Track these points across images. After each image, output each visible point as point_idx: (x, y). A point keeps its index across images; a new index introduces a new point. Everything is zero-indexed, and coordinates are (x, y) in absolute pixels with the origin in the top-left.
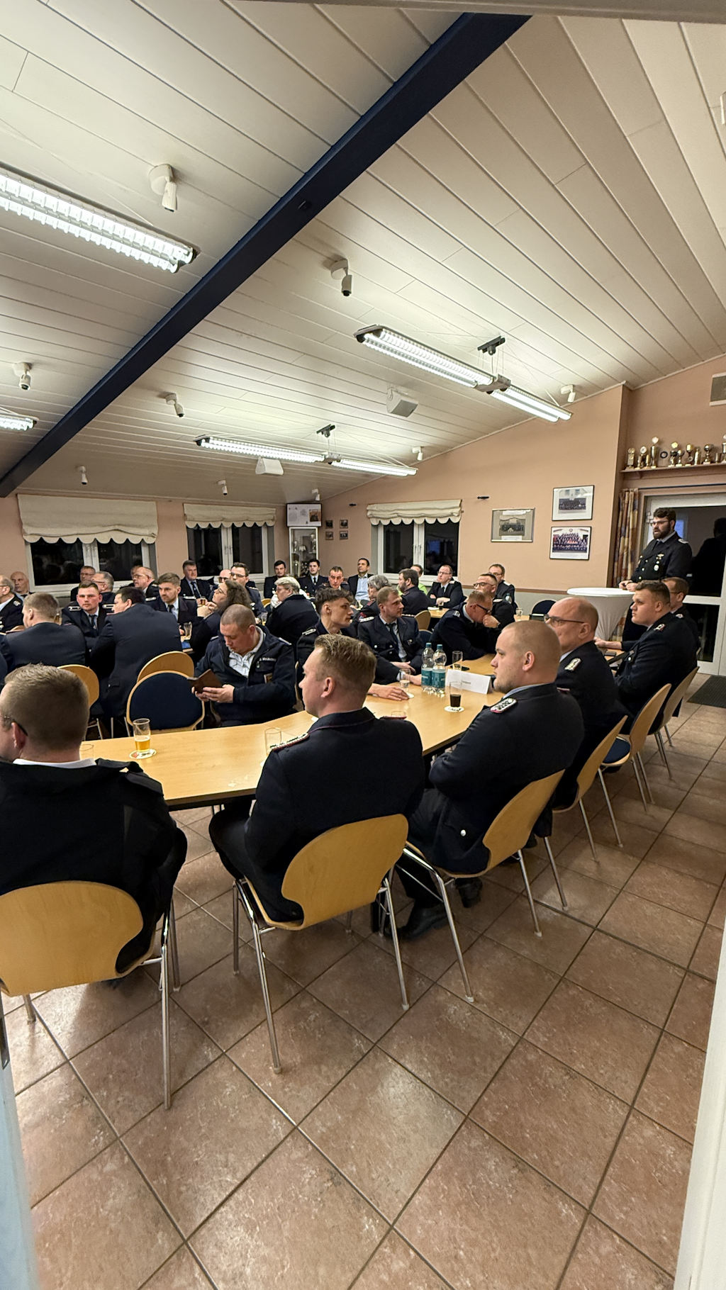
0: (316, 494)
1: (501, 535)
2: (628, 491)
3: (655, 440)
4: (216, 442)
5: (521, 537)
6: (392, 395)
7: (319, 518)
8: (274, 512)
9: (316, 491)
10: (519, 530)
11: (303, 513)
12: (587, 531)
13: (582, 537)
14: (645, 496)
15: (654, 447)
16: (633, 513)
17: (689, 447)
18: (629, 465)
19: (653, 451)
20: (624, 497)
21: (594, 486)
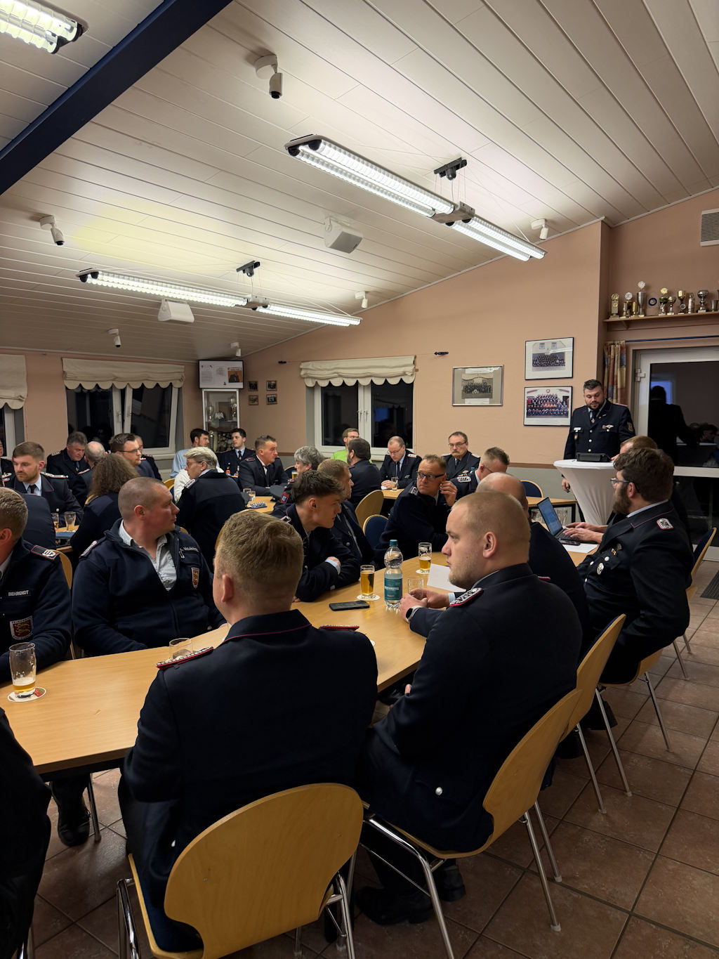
0: (236, 349)
1: (464, 397)
2: (614, 344)
3: (642, 285)
4: (105, 278)
5: (488, 399)
6: (331, 225)
7: (241, 378)
8: (183, 370)
9: (236, 344)
10: (485, 391)
11: (220, 372)
12: (568, 392)
13: (561, 399)
14: (633, 350)
15: (641, 293)
16: (620, 370)
17: (680, 293)
18: (613, 314)
19: (640, 297)
20: (609, 351)
21: (573, 338)
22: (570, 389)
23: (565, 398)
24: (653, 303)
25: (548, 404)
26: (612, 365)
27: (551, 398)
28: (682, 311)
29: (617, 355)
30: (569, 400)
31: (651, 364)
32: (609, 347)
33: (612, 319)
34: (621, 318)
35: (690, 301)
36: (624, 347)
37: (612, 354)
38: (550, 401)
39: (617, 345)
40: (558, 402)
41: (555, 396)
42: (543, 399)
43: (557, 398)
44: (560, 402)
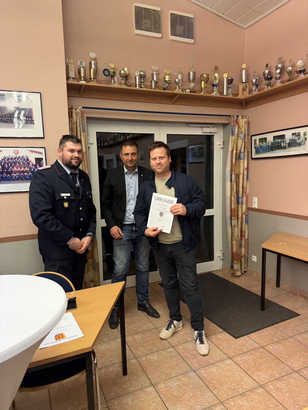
3: (93, 55)
12: (41, 153)
13: (34, 162)
14: (87, 117)
15: (94, 62)
16: (83, 134)
17: (126, 69)
18: (70, 77)
19: (93, 66)
20: (70, 114)
21: (40, 93)
22: (42, 150)
23: (39, 161)
24: (107, 73)
25: (18, 168)
26: (75, 129)
27: (21, 161)
28: (129, 86)
29: (79, 120)
30: (43, 163)
31: (97, 132)
32: (70, 110)
33: (71, 81)
34: (80, 82)
35: (137, 78)
36: (82, 113)
37: (74, 118)
38: (20, 164)
39: (78, 110)
40: (31, 165)
41: (25, 158)
42: (11, 162)
43: (28, 160)
44: (33, 165)
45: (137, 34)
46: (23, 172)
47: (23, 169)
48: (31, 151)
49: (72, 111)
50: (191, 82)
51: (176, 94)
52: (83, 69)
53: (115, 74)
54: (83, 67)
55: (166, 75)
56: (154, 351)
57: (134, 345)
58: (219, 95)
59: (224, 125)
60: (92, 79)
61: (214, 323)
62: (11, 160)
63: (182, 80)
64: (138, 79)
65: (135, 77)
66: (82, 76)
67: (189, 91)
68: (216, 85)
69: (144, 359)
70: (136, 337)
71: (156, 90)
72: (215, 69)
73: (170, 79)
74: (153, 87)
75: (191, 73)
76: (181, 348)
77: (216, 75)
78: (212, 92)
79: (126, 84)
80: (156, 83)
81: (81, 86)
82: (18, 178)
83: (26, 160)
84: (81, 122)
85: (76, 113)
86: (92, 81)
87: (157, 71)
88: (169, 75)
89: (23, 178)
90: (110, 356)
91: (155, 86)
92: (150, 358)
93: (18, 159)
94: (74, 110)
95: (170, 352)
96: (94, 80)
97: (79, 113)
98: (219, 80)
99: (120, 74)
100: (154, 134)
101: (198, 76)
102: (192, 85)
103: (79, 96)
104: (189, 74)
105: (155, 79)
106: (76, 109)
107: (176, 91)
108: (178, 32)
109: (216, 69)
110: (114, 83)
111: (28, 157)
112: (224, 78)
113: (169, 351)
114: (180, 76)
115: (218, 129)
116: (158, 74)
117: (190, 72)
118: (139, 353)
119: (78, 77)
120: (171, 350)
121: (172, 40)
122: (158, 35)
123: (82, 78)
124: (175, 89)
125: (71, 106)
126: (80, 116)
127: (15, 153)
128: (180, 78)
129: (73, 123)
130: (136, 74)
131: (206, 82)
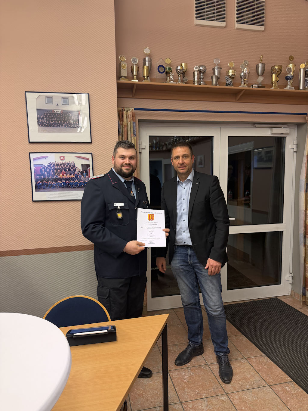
3: (147, 51)
12: (88, 159)
13: (80, 168)
14: (139, 120)
15: (148, 58)
16: (134, 139)
17: (183, 65)
18: (122, 76)
19: (147, 63)
20: (121, 117)
21: (89, 94)
22: (89, 156)
23: (86, 167)
24: (161, 70)
25: (63, 175)
26: (126, 133)
27: (67, 167)
28: (186, 83)
29: (130, 123)
30: (89, 169)
31: (149, 136)
32: (121, 113)
33: (122, 81)
34: (133, 81)
35: (196, 73)
36: (134, 115)
37: (125, 120)
38: (66, 170)
39: (129, 112)
40: (77, 172)
41: (71, 164)
42: (57, 168)
43: (74, 166)
44: (79, 172)
45: (197, 25)
46: (70, 179)
47: (68, 176)
48: (77, 157)
49: (123, 113)
50: (259, 75)
51: (241, 90)
52: (136, 67)
53: (171, 71)
54: (136, 65)
55: (230, 69)
56: (203, 397)
57: (180, 384)
58: (293, 90)
59: (299, 125)
60: (146, 77)
61: (280, 367)
62: (57, 167)
63: (249, 74)
64: (197, 75)
65: (194, 73)
66: (135, 74)
67: (257, 86)
68: (291, 77)
69: (191, 406)
70: (183, 373)
71: (218, 86)
72: (289, 59)
73: (234, 74)
74: (214, 83)
75: (260, 65)
76: (237, 397)
77: (291, 66)
78: (286, 86)
79: (182, 81)
80: (218, 78)
81: (133, 85)
82: (63, 186)
83: (72, 166)
84: (132, 125)
85: (127, 116)
86: (145, 79)
87: (218, 65)
88: (233, 68)
89: (69, 186)
90: (151, 395)
91: (216, 82)
92: (198, 407)
93: (64, 166)
94: (125, 112)
95: (223, 402)
96: (148, 78)
97: (130, 116)
98: (294, 72)
99: (177, 70)
100: (213, 137)
101: (268, 68)
102: (261, 79)
103: (131, 96)
104: (257, 67)
105: (216, 74)
106: (127, 111)
107: (241, 86)
108: (245, 19)
109: (291, 59)
110: (170, 81)
111: (74, 163)
112: (301, 69)
113: (221, 400)
114: (246, 69)
115: (292, 130)
116: (220, 69)
117: (258, 64)
118: (185, 397)
119: (130, 75)
120: (224, 398)
121: (238, 29)
122: (222, 24)
123: (135, 77)
124: (240, 84)
125: (122, 108)
126: (131, 119)
127: (61, 159)
128: (246, 71)
129: (123, 126)
130: (195, 70)
131: (278, 76)
